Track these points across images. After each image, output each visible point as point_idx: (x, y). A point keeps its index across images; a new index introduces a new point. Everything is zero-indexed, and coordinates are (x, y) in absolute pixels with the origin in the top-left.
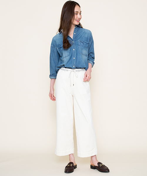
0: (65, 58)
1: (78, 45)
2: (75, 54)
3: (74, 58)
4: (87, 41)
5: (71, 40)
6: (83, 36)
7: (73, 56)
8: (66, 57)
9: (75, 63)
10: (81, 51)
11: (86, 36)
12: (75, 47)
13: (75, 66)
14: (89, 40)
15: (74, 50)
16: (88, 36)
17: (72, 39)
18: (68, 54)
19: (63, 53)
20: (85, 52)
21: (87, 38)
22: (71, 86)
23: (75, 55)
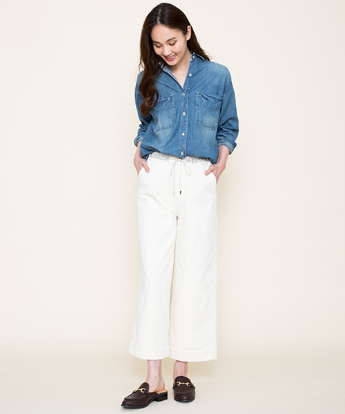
0: (161, 131)
1: (195, 103)
2: (187, 123)
3: (183, 134)
4: (217, 94)
5: (179, 90)
6: (209, 83)
7: (180, 129)
8: (163, 129)
9: (184, 146)
10: (200, 119)
11: (216, 82)
12: (187, 108)
13: (184, 153)
14: (222, 90)
15: (184, 114)
16: (220, 82)
17: (182, 87)
18: (171, 122)
19: (159, 119)
20: (211, 120)
21: (218, 87)
22: (174, 193)
23: (187, 126)
